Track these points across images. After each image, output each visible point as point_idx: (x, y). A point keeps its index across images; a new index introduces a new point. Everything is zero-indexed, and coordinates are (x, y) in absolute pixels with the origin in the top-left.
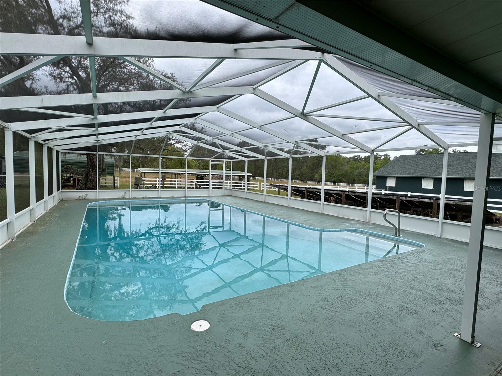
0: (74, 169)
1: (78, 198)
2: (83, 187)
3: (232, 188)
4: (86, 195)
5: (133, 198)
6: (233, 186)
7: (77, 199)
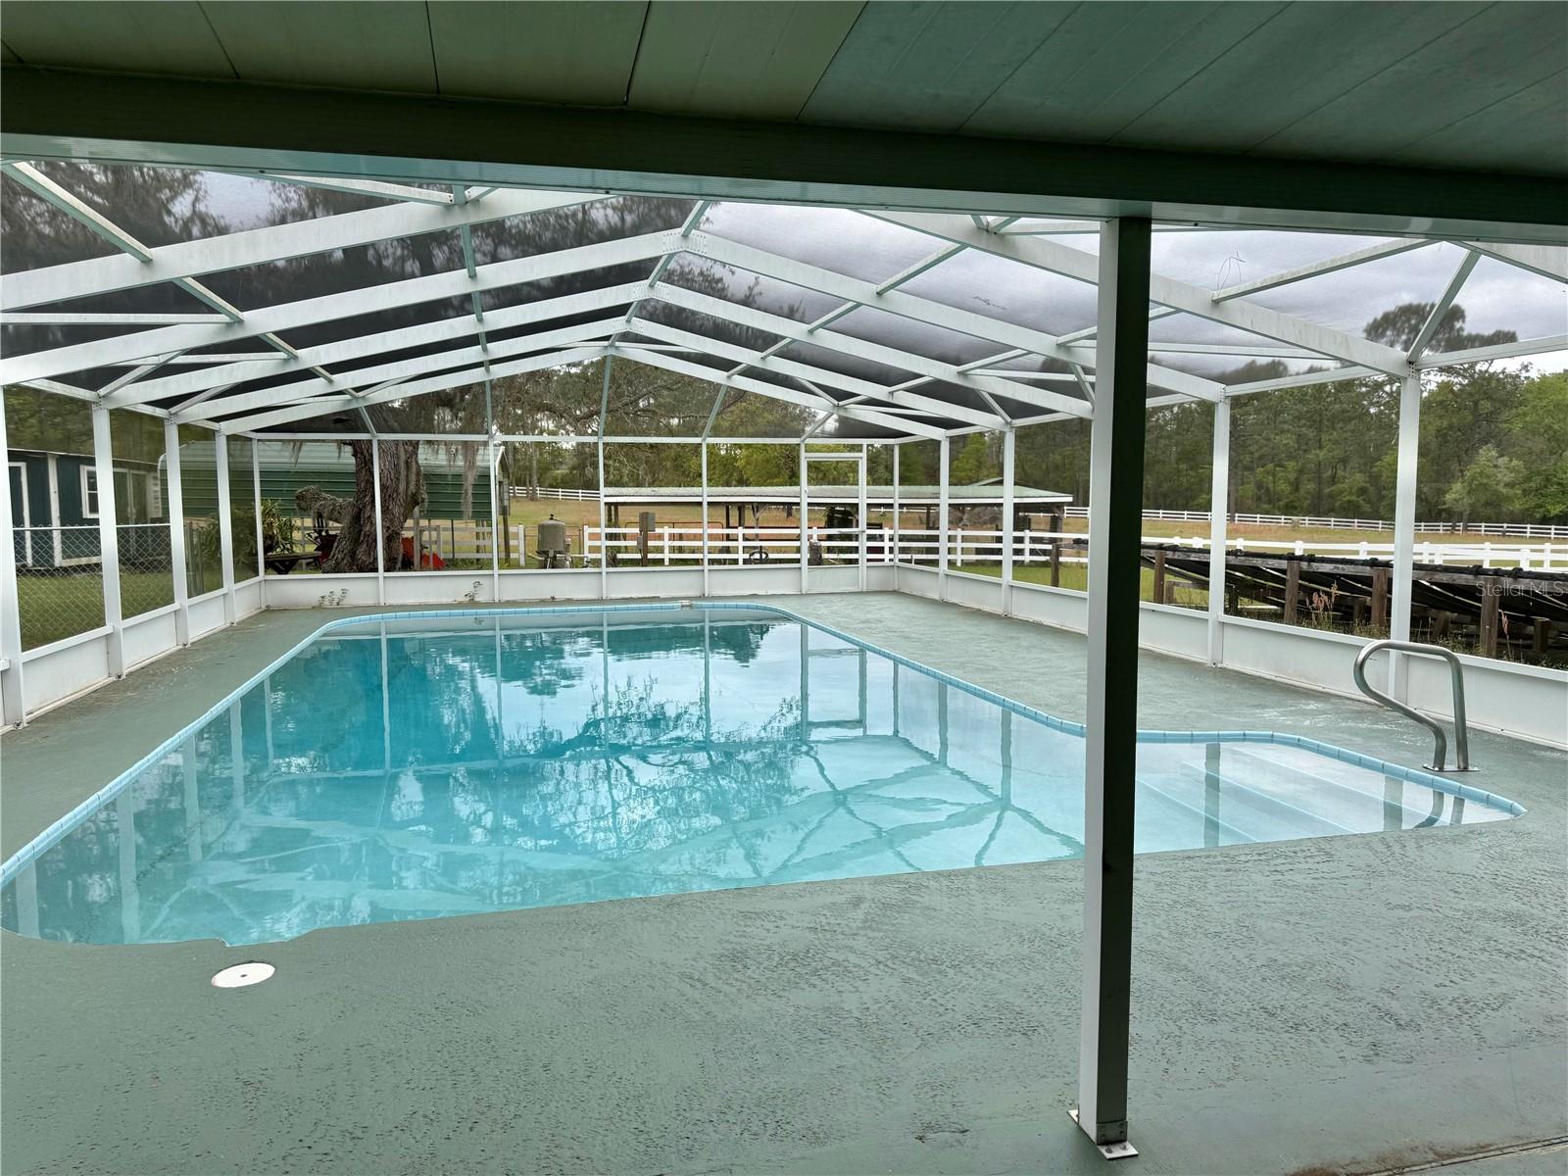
0: (324, 498)
1: (316, 604)
2: (343, 564)
3: (900, 560)
4: (344, 591)
5: (507, 602)
6: (903, 550)
7: (313, 608)
